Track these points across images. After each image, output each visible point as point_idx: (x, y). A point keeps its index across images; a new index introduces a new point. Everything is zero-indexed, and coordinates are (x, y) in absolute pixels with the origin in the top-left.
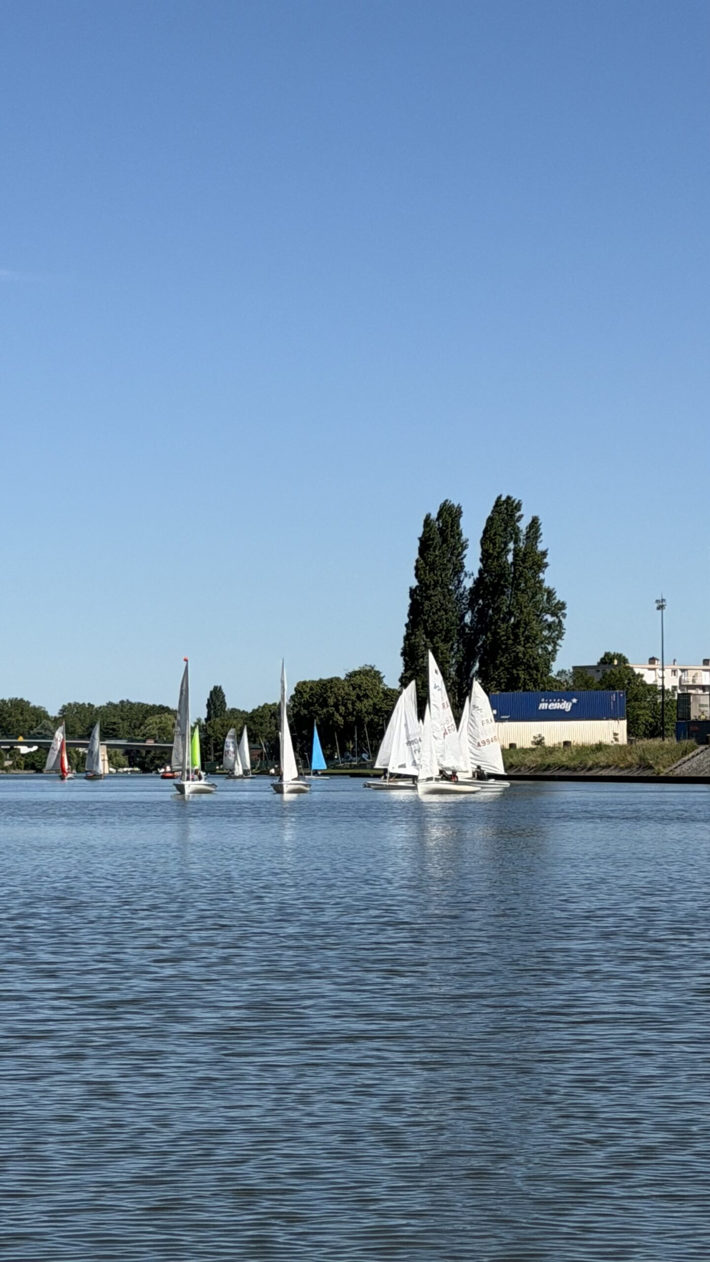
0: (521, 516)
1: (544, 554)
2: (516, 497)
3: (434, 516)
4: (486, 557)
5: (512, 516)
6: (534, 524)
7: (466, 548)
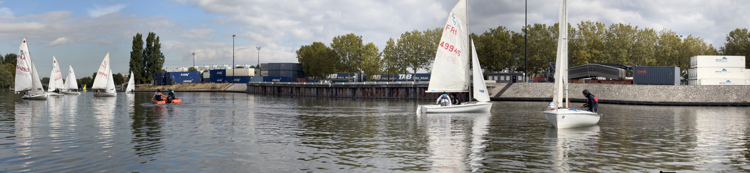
0: (155, 37)
1: (160, 45)
2: (154, 32)
3: (135, 37)
4: (148, 45)
5: (153, 37)
6: (158, 38)
7: (143, 43)
